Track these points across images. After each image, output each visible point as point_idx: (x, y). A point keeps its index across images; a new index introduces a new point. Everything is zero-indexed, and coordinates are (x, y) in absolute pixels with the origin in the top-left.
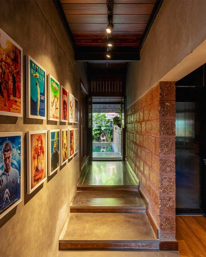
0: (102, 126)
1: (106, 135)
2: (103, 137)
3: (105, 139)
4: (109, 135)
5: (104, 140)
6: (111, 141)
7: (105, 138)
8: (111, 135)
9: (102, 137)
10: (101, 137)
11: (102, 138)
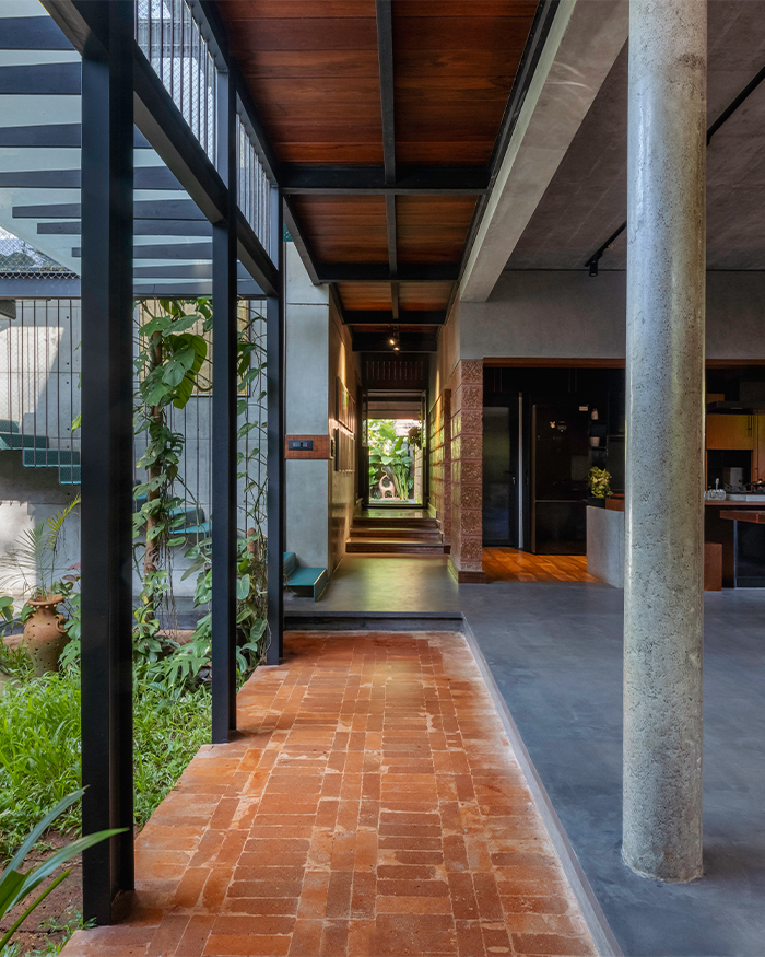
0: (384, 455)
1: (396, 480)
2: (386, 484)
3: (393, 492)
4: (404, 478)
5: (388, 494)
6: (409, 497)
7: (391, 488)
8: (407, 479)
9: (384, 485)
10: (381, 484)
11: (384, 489)
